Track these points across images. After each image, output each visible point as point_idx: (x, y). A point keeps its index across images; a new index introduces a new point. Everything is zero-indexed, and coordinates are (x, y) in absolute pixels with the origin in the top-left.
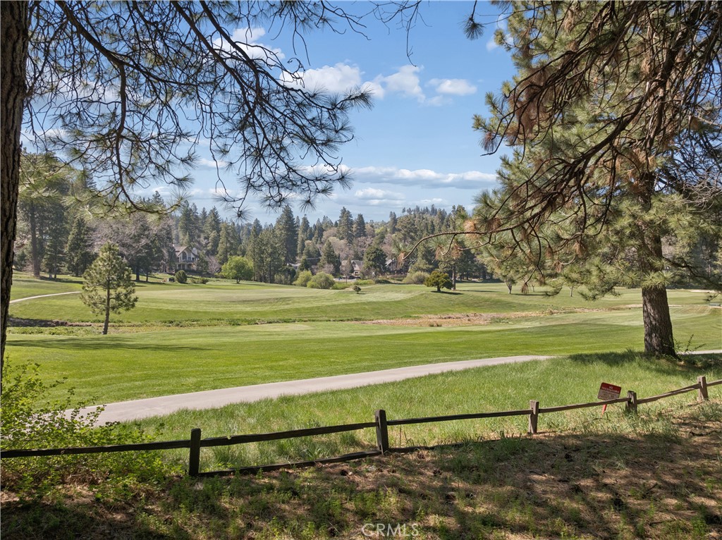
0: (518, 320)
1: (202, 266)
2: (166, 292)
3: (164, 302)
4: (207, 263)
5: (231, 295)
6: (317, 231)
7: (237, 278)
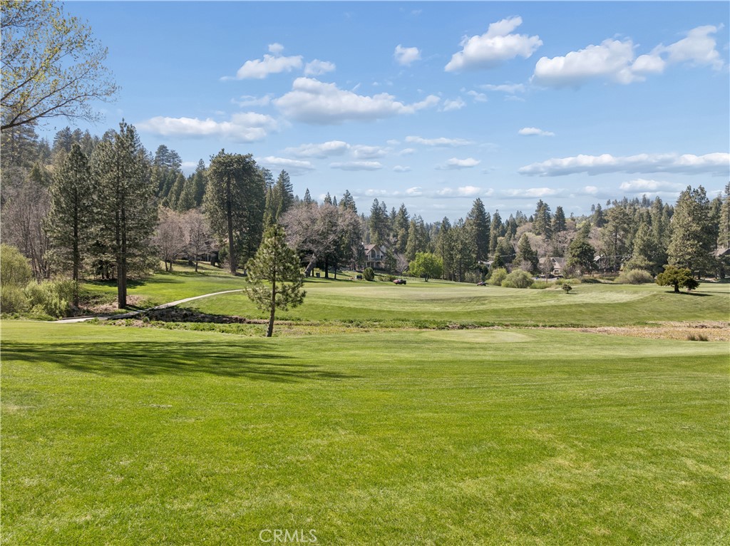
1: (390, 264)
2: (350, 288)
3: (346, 300)
4: (395, 261)
5: (418, 293)
6: (510, 227)
7: (425, 276)
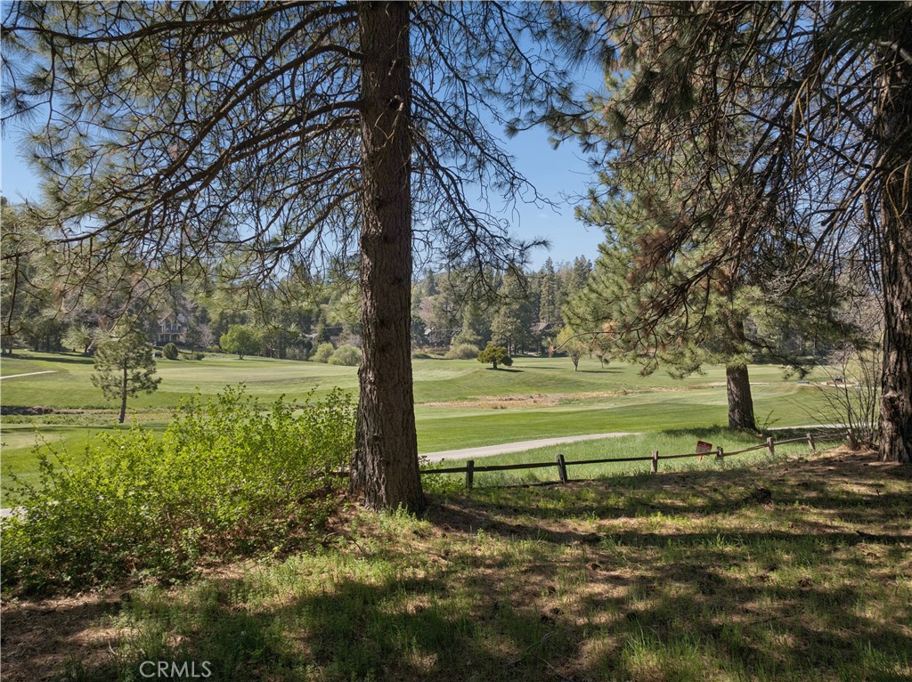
0: (591, 401)
1: (193, 338)
4: (199, 333)
7: (240, 352)
